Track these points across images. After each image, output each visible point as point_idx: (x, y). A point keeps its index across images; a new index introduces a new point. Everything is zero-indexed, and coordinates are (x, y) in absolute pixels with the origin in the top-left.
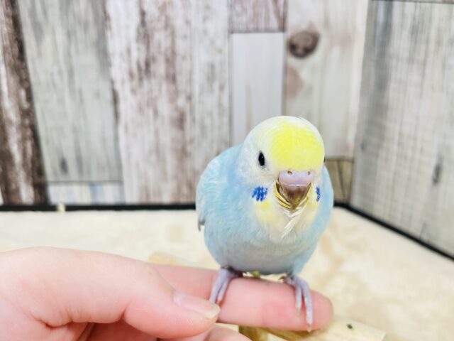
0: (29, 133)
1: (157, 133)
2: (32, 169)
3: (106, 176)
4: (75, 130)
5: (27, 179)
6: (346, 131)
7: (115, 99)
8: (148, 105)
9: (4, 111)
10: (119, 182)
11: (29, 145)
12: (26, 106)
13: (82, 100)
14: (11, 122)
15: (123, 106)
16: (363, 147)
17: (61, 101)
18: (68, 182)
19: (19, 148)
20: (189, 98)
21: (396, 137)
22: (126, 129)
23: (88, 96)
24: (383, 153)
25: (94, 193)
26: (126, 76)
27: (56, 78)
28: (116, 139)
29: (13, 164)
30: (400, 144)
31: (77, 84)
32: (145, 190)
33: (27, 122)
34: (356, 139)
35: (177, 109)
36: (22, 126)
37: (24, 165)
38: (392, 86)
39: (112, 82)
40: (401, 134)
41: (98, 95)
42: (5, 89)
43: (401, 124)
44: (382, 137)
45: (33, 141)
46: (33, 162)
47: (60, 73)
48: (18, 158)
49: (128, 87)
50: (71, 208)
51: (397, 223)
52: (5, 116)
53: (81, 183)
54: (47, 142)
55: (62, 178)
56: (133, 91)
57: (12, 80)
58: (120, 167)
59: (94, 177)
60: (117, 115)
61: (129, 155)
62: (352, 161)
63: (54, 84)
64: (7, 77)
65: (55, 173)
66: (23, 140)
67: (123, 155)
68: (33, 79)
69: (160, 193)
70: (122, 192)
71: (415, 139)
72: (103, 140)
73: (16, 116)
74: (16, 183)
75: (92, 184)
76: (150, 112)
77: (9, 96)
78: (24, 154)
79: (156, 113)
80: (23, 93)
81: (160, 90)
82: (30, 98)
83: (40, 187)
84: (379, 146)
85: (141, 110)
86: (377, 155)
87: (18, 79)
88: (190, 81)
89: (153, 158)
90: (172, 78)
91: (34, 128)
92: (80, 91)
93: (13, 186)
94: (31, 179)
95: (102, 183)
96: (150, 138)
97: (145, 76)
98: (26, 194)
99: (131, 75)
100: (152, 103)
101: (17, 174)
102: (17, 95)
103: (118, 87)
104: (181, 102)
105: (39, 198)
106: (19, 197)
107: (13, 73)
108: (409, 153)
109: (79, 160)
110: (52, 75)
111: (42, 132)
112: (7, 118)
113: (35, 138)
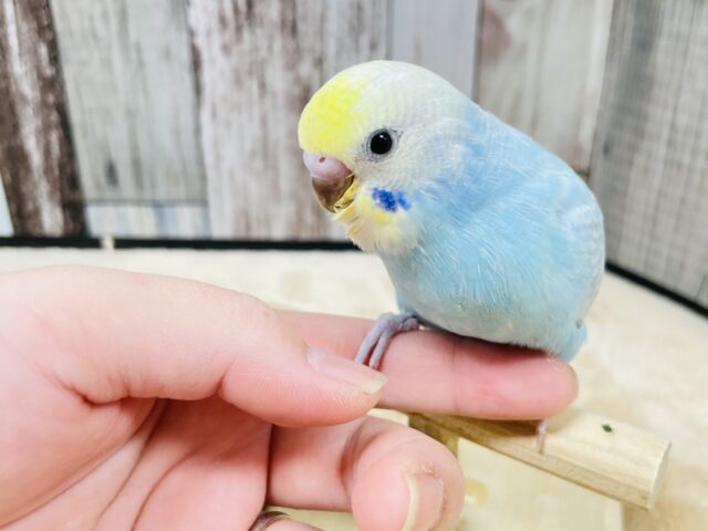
0: (54, 117)
1: (264, 122)
2: (61, 177)
3: (181, 192)
4: (131, 114)
5: (51, 194)
6: (578, 124)
7: (196, 64)
8: (250, 73)
9: (12, 80)
10: (202, 202)
11: (55, 137)
12: (49, 72)
13: (141, 64)
14: (23, 98)
15: (208, 75)
16: (607, 150)
17: (107, 64)
18: (119, 202)
19: (38, 142)
20: (319, 62)
21: (666, 132)
22: (214, 115)
23: (151, 56)
24: (640, 160)
25: (161, 220)
26: (215, 23)
27: (99, 25)
28: (198, 130)
29: (28, 170)
30: (671, 143)
31: (133, 36)
32: (244, 216)
33: (51, 98)
34: (595, 138)
35: (297, 80)
36: (44, 105)
37: (47, 171)
38: (663, 44)
39: (192, 34)
40: (673, 127)
41: (167, 54)
42: (13, 42)
43: (675, 110)
44: (640, 133)
45: (61, 131)
46: (62, 167)
47: (105, 16)
48: (36, 159)
49: (217, 41)
50: (123, 243)
51: (658, 276)
52: (13, 89)
53: (139, 202)
54: (85, 135)
55: (109, 193)
56: (226, 49)
57: (25, 27)
58: (203, 177)
59: (162, 193)
60: (198, 89)
61: (218, 158)
62: (588, 175)
63: (95, 37)
64: (17, 23)
65: (98, 185)
66: (45, 129)
67: (209, 158)
68: (59, 25)
69: (268, 222)
70: (206, 219)
71: (698, 135)
72: (176, 132)
73: (33, 89)
74: (35, 200)
75: (157, 205)
76: (254, 86)
77: (20, 55)
78: (47, 153)
79: (263, 86)
80: (43, 50)
81: (270, 48)
82: (55, 59)
83: (74, 208)
84: (633, 148)
85: (238, 81)
86: (630, 163)
87: (34, 25)
88: (321, 33)
89: (258, 163)
90: (291, 28)
91: (62, 110)
92: (139, 49)
93: (30, 207)
94: (58, 196)
95: (173, 203)
96: (253, 130)
97: (245, 23)
98: (52, 220)
99: (223, 21)
100: (257, 70)
101: (35, 186)
102: (35, 53)
103: (201, 41)
104: (306, 68)
105: (71, 226)
106: (40, 225)
107: (25, 16)
108: (686, 159)
109: (137, 165)
110: (91, 19)
111: (76, 117)
112: (18, 91)
113: (65, 125)
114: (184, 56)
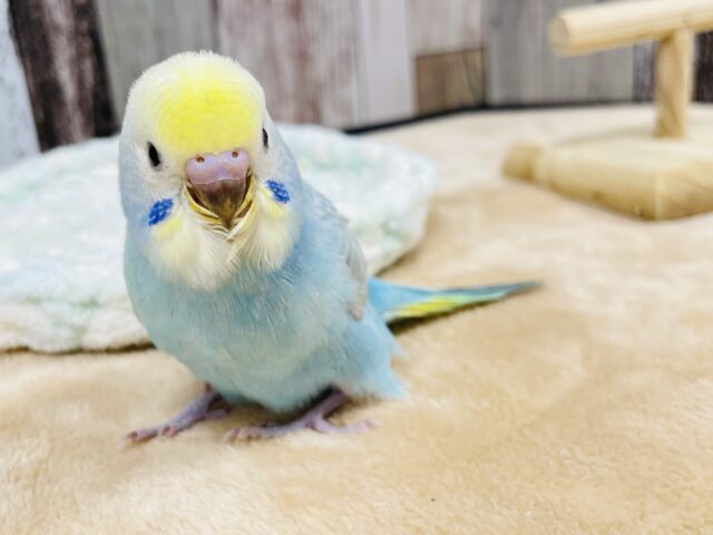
0: (87, 45)
1: (269, 30)
2: (95, 106)
4: (159, 34)
9: (46, 10)
11: (88, 65)
14: (57, 28)
19: (72, 73)
22: (230, 28)
29: (62, 104)
33: (84, 25)
34: (483, 18)
36: (76, 34)
37: (81, 102)
45: (94, 59)
46: (96, 96)
48: (69, 90)
52: (47, 19)
54: (118, 59)
62: (482, 49)
66: (77, 61)
73: (67, 16)
78: (80, 83)
91: (94, 36)
94: (93, 125)
101: (69, 120)
111: (109, 43)
112: (52, 21)
113: (98, 53)
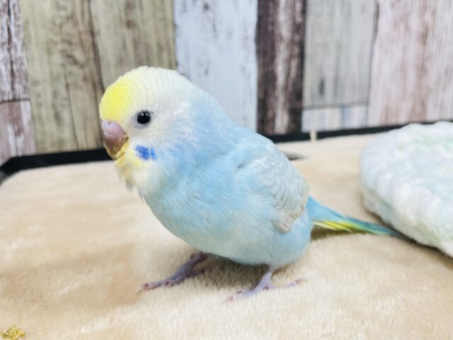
0: (297, 50)
1: (404, 49)
2: (293, 92)
3: (356, 98)
4: (339, 46)
5: (284, 104)
7: (377, 15)
8: (402, 20)
9: (278, 25)
10: (366, 103)
11: (294, 64)
12: (299, 19)
13: (349, 15)
14: (281, 38)
17: (332, 14)
18: (323, 107)
19: (284, 68)
20: (434, 13)
22: (381, 46)
25: (343, 116)
28: (371, 56)
29: (274, 87)
32: (387, 110)
33: (297, 38)
35: (424, 24)
36: (292, 42)
37: (286, 88)
41: (363, 9)
45: (299, 59)
46: (294, 84)
48: (281, 79)
50: (322, 135)
52: (277, 32)
53: (333, 106)
54: (312, 61)
55: (318, 101)
56: (393, 5)
58: (369, 86)
59: (347, 98)
60: (376, 30)
65: (312, 97)
66: (290, 59)
67: (375, 73)
69: (397, 114)
70: (367, 113)
72: (360, 58)
74: (273, 109)
75: (343, 107)
76: (402, 27)
77: (286, 8)
78: (288, 75)
79: (407, 28)
80: (299, 5)
82: (304, 11)
83: (296, 114)
85: (395, 25)
91: (302, 46)
93: (270, 114)
94: (288, 105)
98: (281, 123)
100: (405, 18)
101: (276, 98)
102: (293, 6)
104: (428, 17)
105: (293, 126)
106: (273, 127)
109: (337, 80)
111: (309, 50)
112: (280, 32)
113: (302, 56)
114: (372, 9)
